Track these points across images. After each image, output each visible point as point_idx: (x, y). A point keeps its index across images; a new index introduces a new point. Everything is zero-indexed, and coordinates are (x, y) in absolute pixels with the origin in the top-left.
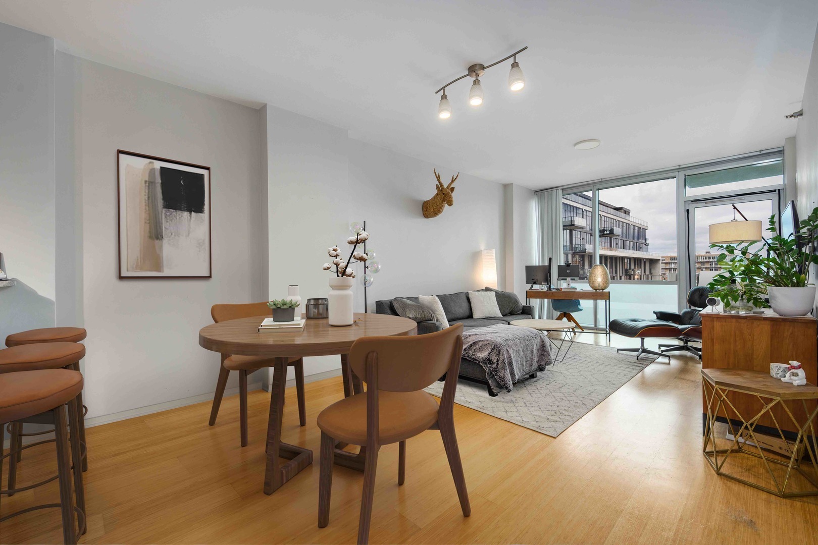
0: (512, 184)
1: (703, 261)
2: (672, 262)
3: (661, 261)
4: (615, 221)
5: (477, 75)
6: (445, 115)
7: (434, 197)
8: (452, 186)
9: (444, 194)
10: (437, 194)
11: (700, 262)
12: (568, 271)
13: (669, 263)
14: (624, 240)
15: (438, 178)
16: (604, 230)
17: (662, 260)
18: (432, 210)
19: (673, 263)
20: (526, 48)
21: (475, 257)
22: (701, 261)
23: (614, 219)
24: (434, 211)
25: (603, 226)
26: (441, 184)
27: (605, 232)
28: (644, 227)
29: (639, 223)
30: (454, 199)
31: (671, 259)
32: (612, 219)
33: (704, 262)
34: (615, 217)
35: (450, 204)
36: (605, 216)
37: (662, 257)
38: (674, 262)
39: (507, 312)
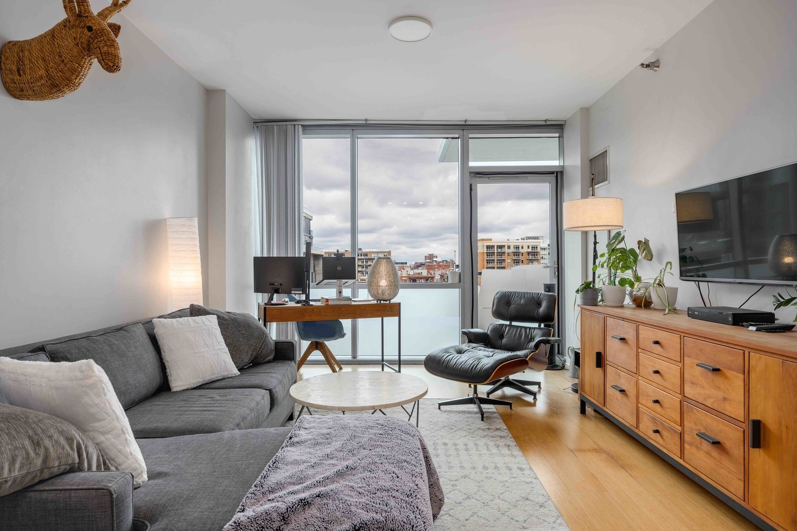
0: (223, 92)
7: (52, 34)
9: (91, 28)
10: (65, 24)
12: (339, 268)
24: (49, 77)
39: (246, 359)
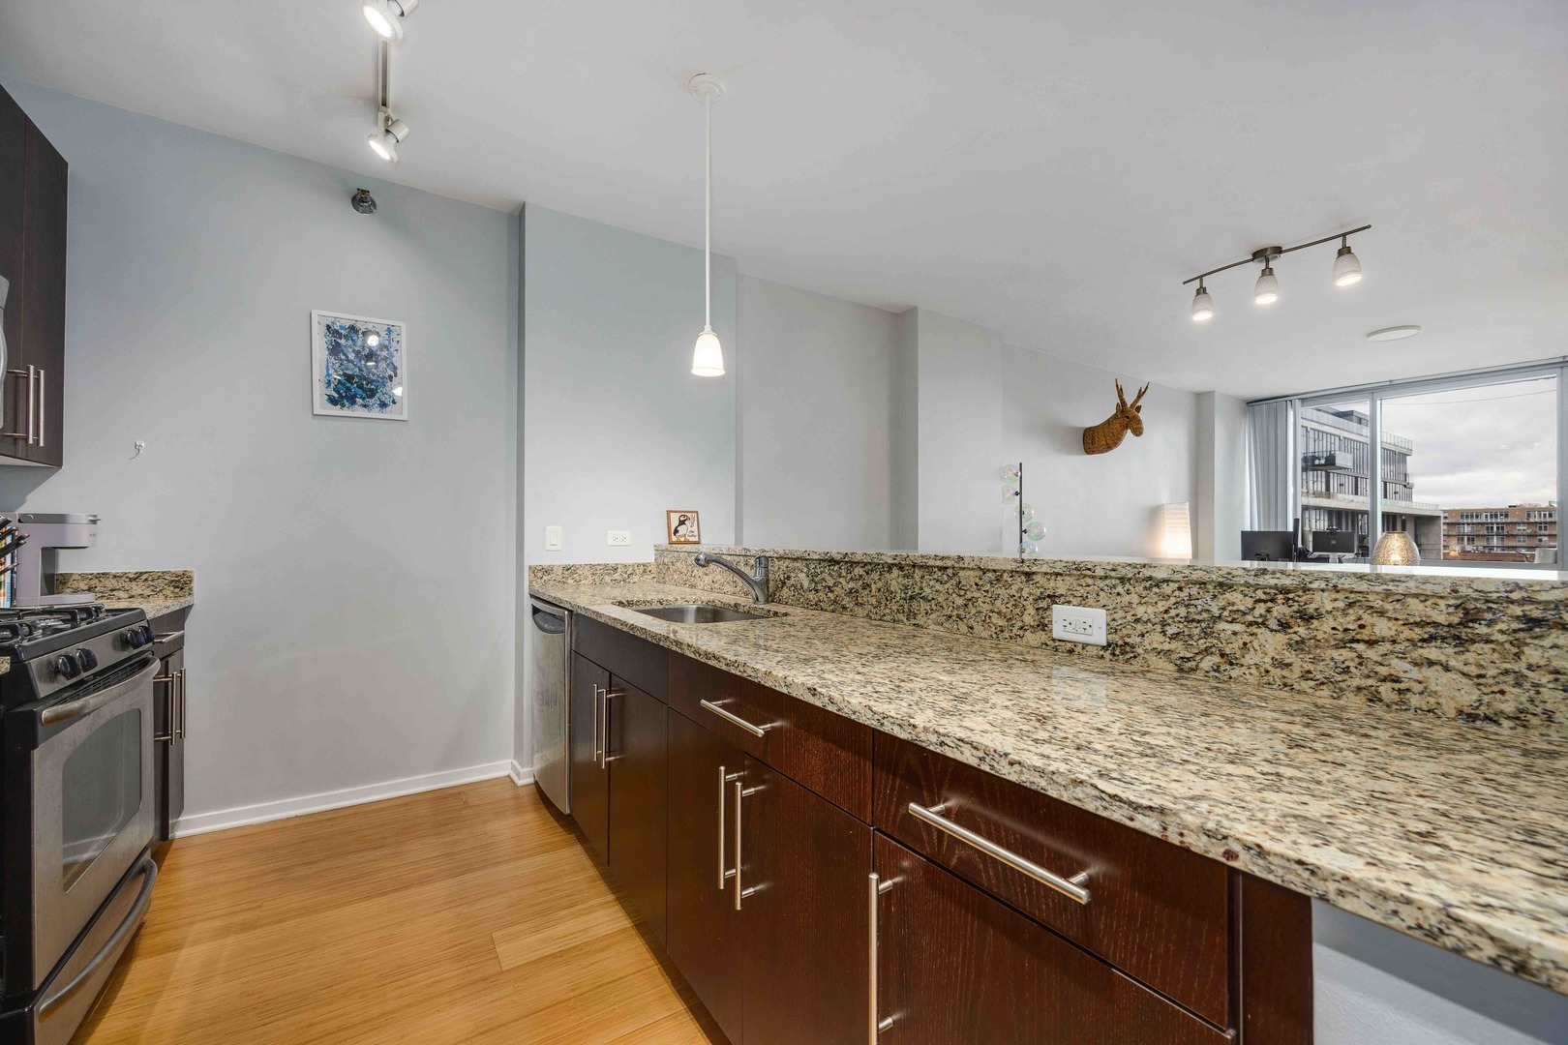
0: (1214, 392)
1: (1542, 520)
2: (1465, 521)
3: (1442, 521)
4: (1337, 438)
5: (1267, 261)
6: (1202, 316)
8: (1138, 404)
9: (1128, 417)
10: (1114, 417)
11: (1536, 523)
12: (1333, 542)
13: (1459, 524)
14: (1356, 478)
15: (1120, 391)
16: (1314, 458)
17: (1445, 518)
18: (1104, 442)
19: (1468, 524)
20: (1369, 227)
21: (1153, 515)
22: (1537, 520)
23: (1335, 435)
24: (1107, 444)
25: (1311, 450)
26: (1123, 402)
27: (1317, 462)
28: (1404, 451)
29: (1392, 442)
30: (1145, 425)
31: (1462, 516)
32: (1331, 434)
33: (1545, 523)
34: (1337, 432)
35: (1138, 432)
36: (1315, 430)
37: (1445, 511)
38: (1470, 521)
